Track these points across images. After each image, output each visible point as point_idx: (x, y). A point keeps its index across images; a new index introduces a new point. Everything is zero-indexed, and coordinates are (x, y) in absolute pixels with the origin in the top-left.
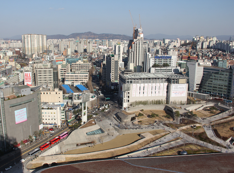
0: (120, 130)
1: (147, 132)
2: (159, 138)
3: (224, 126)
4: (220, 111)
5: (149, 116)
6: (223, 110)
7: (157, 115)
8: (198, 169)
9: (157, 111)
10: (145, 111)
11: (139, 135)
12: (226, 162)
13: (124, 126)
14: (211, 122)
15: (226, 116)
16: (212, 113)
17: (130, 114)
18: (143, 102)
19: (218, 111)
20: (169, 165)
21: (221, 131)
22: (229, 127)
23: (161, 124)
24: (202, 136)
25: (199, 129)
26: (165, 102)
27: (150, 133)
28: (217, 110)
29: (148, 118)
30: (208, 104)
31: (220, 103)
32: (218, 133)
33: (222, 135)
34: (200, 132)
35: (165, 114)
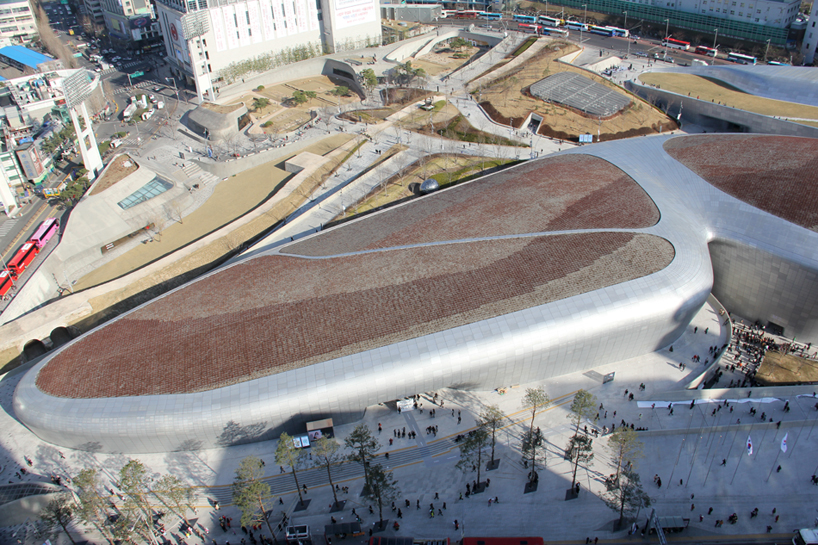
0: (218, 164)
1: (301, 152)
2: (343, 162)
3: (507, 89)
4: (478, 49)
5: (287, 102)
6: (485, 46)
7: (312, 95)
8: (494, 220)
9: (306, 82)
10: (270, 89)
11: (282, 166)
12: (551, 184)
13: (226, 149)
14: (467, 85)
15: (499, 61)
16: (460, 57)
17: (232, 108)
18: (255, 61)
19: (475, 50)
20: (414, 230)
21: (502, 103)
22: (518, 87)
23: (333, 119)
24: (457, 129)
25: (443, 109)
26: (321, 51)
27: (312, 152)
28: (471, 47)
29: (285, 109)
30: (443, 33)
31: (473, 25)
32: (495, 111)
33: (506, 113)
34: (448, 119)
35: (333, 87)
